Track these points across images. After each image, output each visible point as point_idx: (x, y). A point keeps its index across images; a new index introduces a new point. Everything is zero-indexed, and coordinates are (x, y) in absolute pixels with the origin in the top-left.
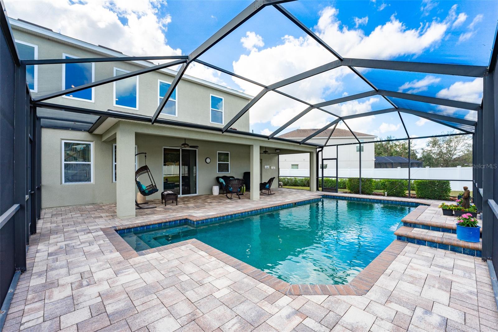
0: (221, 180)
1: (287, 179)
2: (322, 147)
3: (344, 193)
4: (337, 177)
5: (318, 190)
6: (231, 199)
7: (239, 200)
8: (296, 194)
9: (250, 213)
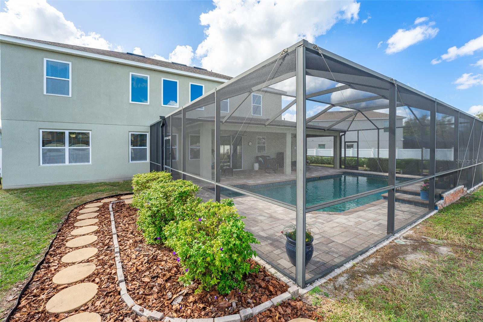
0: (260, 159)
1: (314, 157)
2: (345, 132)
3: (364, 171)
4: (358, 157)
5: (340, 167)
6: (269, 173)
7: (276, 174)
8: (320, 170)
9: (285, 183)
